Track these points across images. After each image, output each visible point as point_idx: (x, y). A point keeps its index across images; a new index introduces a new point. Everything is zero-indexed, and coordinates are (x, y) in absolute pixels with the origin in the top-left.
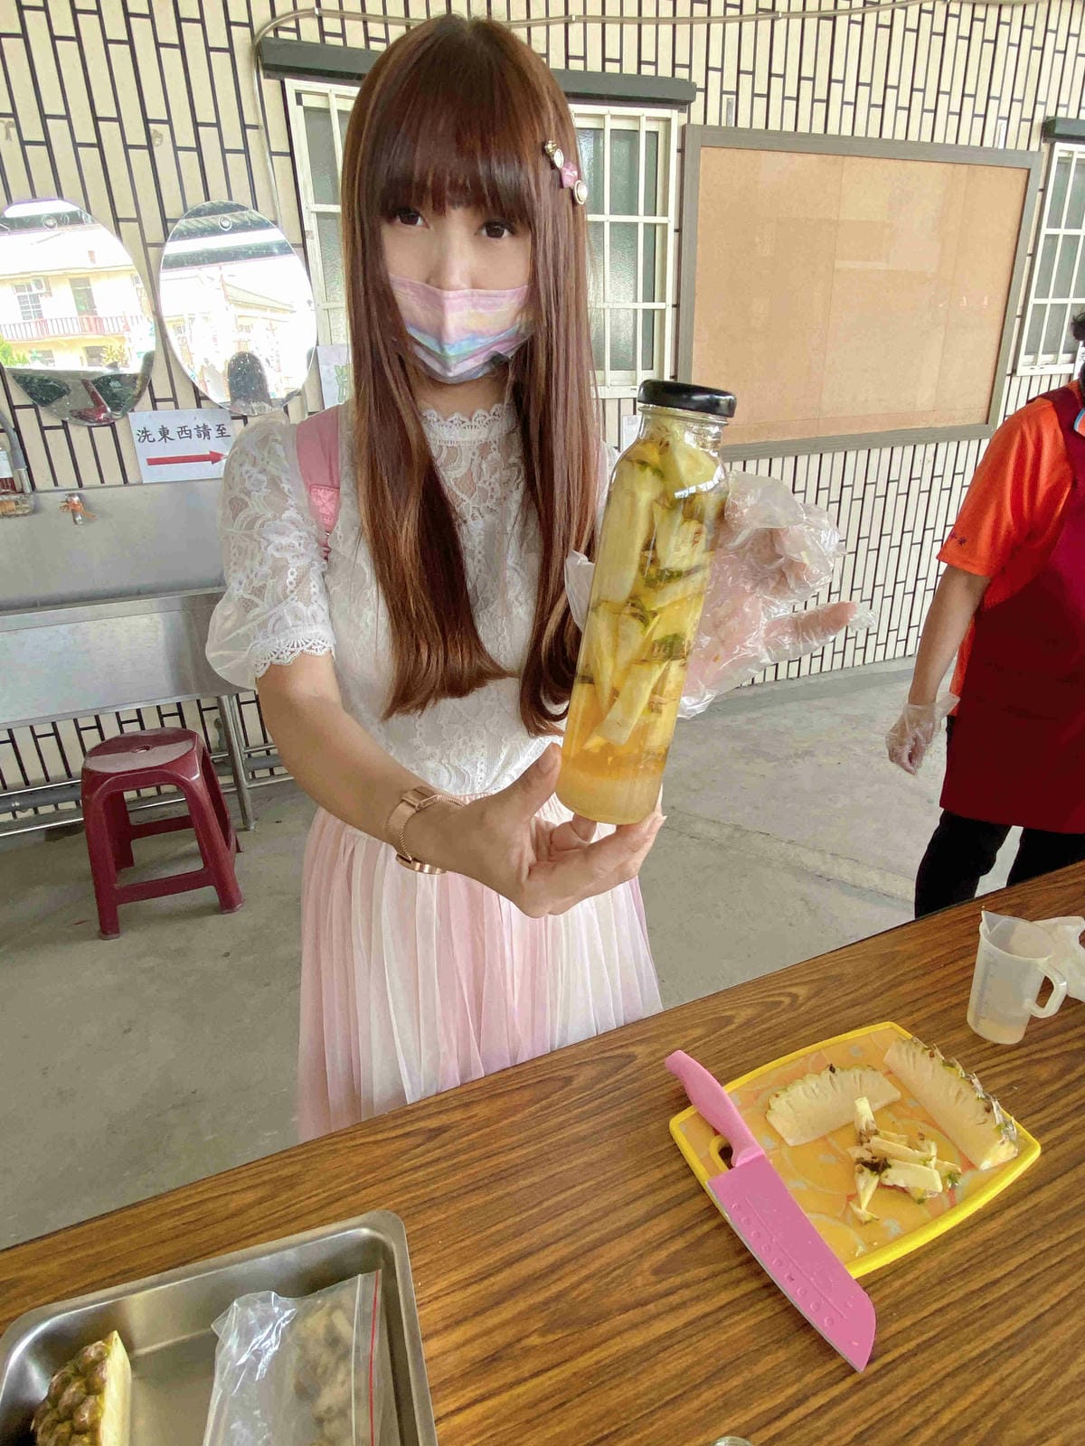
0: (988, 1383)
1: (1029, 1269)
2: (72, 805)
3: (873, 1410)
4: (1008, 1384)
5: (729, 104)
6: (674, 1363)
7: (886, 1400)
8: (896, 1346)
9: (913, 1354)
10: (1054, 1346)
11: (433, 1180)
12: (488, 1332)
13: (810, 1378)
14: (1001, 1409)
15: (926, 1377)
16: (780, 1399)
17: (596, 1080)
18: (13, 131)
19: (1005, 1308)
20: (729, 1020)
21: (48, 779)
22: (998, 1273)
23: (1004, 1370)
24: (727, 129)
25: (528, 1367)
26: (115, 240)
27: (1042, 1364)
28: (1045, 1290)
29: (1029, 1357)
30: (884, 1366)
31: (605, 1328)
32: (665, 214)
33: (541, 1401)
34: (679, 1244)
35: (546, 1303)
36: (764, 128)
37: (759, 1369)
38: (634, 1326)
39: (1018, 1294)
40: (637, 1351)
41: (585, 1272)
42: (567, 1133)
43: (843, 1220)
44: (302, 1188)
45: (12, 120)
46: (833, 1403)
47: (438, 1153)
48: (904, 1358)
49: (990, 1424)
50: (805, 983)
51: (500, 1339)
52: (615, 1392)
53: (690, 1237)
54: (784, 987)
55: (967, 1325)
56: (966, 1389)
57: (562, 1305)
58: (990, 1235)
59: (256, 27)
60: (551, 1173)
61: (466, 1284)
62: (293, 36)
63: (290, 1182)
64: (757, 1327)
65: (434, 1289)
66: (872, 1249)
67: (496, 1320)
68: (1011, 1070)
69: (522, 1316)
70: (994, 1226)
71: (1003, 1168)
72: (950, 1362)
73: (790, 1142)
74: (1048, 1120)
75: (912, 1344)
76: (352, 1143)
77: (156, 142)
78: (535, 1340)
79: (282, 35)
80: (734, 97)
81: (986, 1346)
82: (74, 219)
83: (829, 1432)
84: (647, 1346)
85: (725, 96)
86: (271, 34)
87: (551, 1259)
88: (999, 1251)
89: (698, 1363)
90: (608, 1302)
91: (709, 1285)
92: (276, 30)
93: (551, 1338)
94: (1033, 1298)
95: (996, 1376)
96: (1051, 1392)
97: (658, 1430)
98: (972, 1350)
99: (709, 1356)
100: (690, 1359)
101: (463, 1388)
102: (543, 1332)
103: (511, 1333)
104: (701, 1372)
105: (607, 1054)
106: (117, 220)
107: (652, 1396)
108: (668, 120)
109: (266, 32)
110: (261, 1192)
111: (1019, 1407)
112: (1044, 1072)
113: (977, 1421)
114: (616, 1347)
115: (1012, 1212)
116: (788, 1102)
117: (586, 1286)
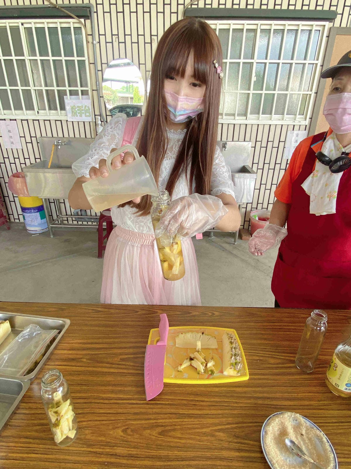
0: (178, 420)
1: (215, 403)
2: (96, 223)
3: (145, 410)
4: (184, 423)
6: (109, 378)
7: (149, 410)
8: (162, 401)
9: (166, 404)
10: (205, 422)
11: (90, 320)
12: (77, 354)
13: (136, 396)
14: (176, 427)
15: (164, 411)
16: (125, 397)
17: (144, 314)
18: (117, 39)
19: (200, 408)
20: (190, 313)
21: (91, 215)
22: (206, 400)
23: (185, 420)
25: (79, 364)
26: (138, 70)
27: (197, 424)
28: (215, 410)
29: (196, 421)
30: (156, 403)
31: (101, 365)
32: (318, 60)
33: (76, 371)
34: (132, 356)
35: (92, 354)
37: (126, 389)
38: (107, 367)
39: (207, 407)
40: (103, 372)
41: (106, 352)
42: (127, 323)
43: (174, 368)
44: (64, 312)
45: (117, 36)
46: (137, 404)
47: (96, 316)
48: (162, 404)
49: (170, 428)
50: (219, 312)
51: (78, 356)
52: (92, 377)
53: (135, 356)
54: (213, 311)
55: (185, 406)
56: (171, 418)
57: (96, 356)
58: (213, 390)
59: (186, 5)
60: (116, 329)
61: (81, 343)
62: (196, 6)
63: (63, 310)
64: (132, 381)
65: (74, 341)
66: (176, 378)
67: (81, 353)
68: (262, 356)
69: (86, 355)
70: (217, 389)
71: (231, 377)
72: (173, 411)
73: (177, 346)
74: (261, 373)
75: (168, 403)
76: (80, 307)
77: (153, 41)
78: (85, 360)
79: (193, 6)
81: (186, 413)
82: (129, 64)
83: (130, 409)
84: (106, 372)
86: (190, 7)
87: (101, 347)
88: (211, 395)
89: (114, 381)
90: (105, 360)
91: (131, 367)
92: (191, 5)
93: (88, 361)
94: (210, 410)
95: (182, 420)
96: (194, 431)
97: (94, 389)
98: (181, 411)
99: (118, 381)
100: (113, 379)
101: (64, 362)
102: (87, 359)
103: (81, 356)
104: (113, 383)
105: (151, 310)
106: (139, 64)
107: (99, 382)
108: (324, 26)
109: (188, 6)
110: (56, 309)
111: (181, 429)
112: (272, 361)
113: (167, 426)
114: (100, 369)
115: (225, 389)
116: (184, 336)
117: (104, 355)
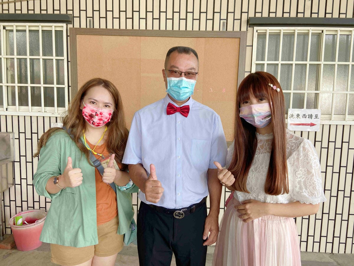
5: (90, 21)
24: (90, 28)
36: (112, 28)
80: (92, 19)
85: (88, 19)
